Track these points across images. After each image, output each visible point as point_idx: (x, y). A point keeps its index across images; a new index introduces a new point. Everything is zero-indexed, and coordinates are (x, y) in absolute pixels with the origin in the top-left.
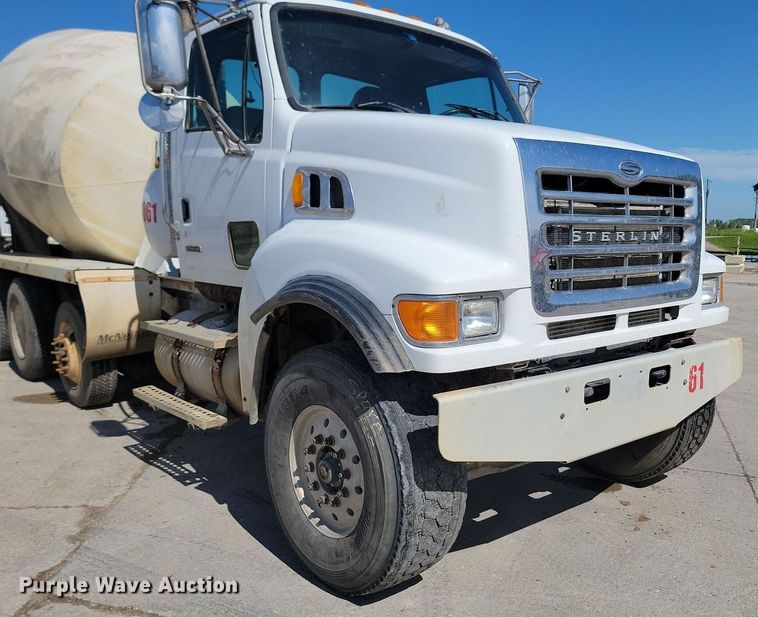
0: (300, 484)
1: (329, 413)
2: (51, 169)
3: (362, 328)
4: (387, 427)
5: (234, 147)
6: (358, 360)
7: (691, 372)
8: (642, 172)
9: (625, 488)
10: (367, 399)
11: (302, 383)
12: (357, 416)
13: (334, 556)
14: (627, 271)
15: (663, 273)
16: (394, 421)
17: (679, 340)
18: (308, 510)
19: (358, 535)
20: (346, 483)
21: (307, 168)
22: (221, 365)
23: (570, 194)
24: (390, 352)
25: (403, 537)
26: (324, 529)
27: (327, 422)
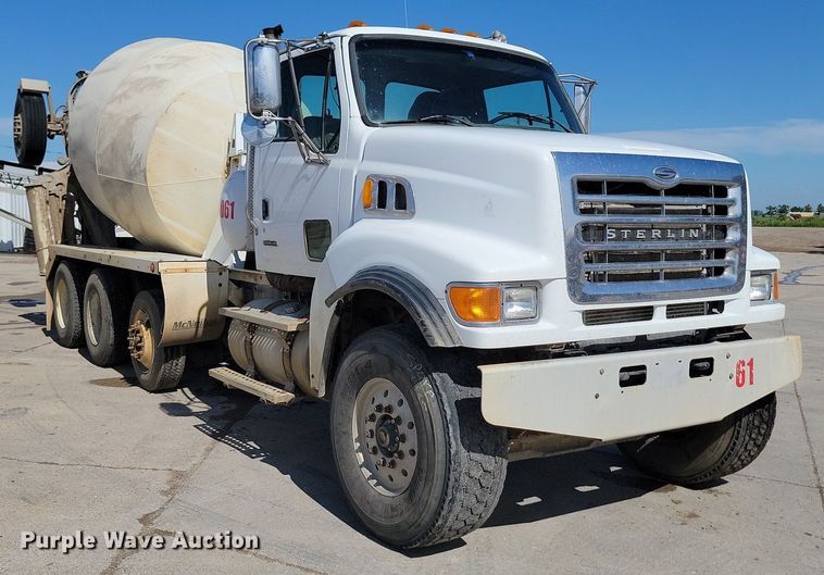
0: (361, 449)
1: (388, 385)
2: (137, 169)
3: (420, 310)
4: (438, 395)
5: (314, 156)
6: (415, 337)
7: (738, 366)
8: (677, 176)
9: (680, 489)
10: (422, 370)
11: (367, 357)
12: (413, 384)
13: (390, 511)
14: (663, 266)
15: (707, 268)
16: (444, 390)
17: (727, 334)
18: (367, 473)
19: (411, 491)
20: (402, 447)
21: (376, 176)
22: (291, 346)
23: (604, 197)
24: (442, 330)
25: (450, 491)
26: (380, 489)
27: (386, 393)
